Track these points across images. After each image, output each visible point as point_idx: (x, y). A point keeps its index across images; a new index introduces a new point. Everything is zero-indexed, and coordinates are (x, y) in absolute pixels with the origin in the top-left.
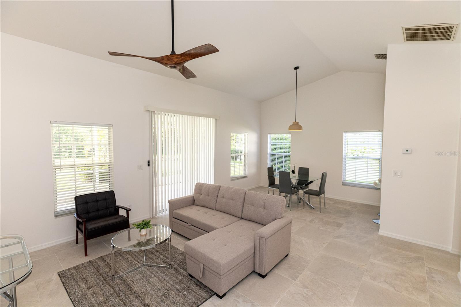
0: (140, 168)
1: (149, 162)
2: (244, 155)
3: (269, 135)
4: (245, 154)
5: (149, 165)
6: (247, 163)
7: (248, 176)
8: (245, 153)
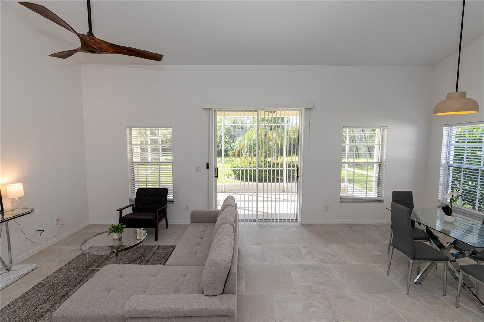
0: (198, 169)
1: (207, 164)
2: (380, 165)
3: (445, 129)
4: (381, 162)
5: (208, 167)
6: (384, 178)
7: (384, 201)
8: (381, 160)
